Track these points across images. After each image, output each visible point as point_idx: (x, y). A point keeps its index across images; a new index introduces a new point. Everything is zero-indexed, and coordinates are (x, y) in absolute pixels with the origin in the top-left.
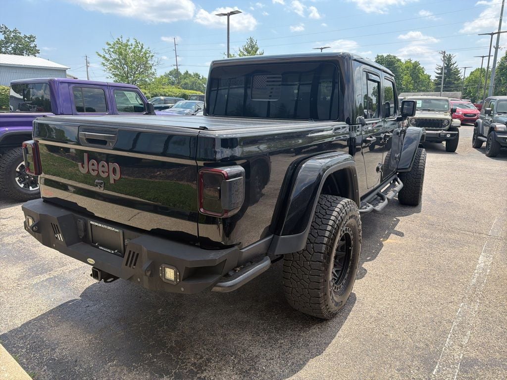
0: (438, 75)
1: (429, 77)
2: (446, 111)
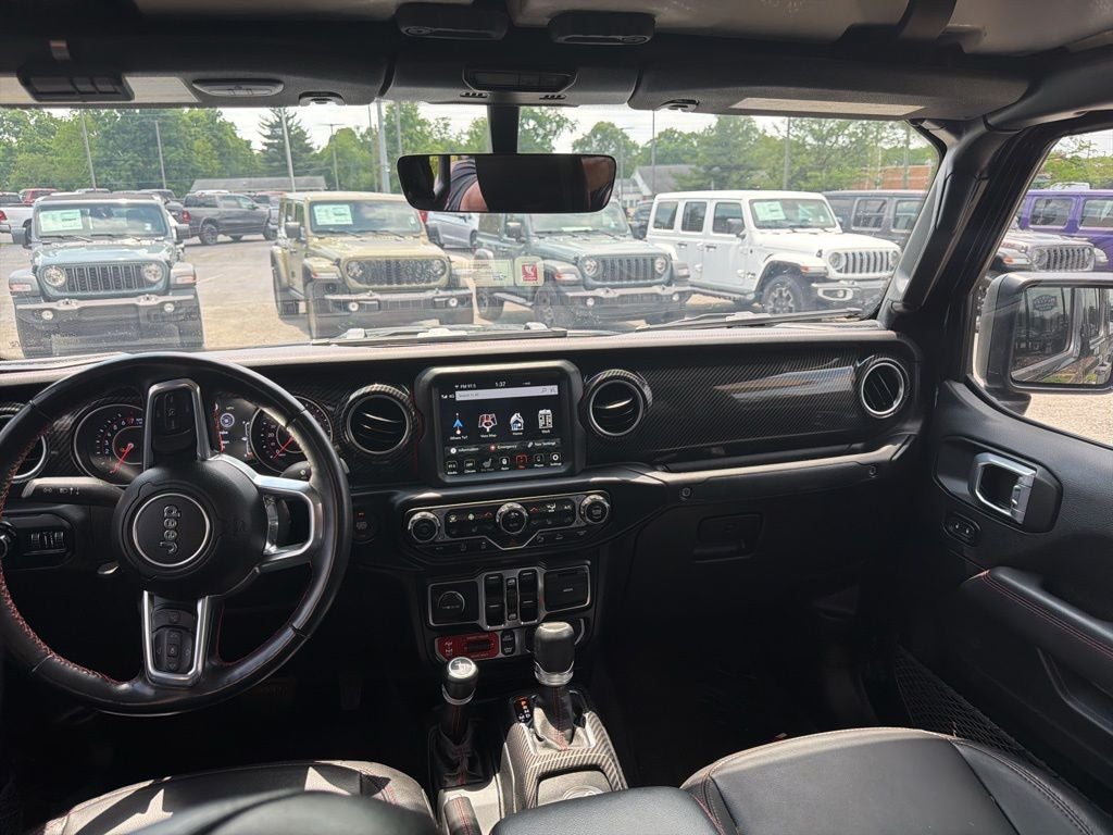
0: (267, 141)
1: (248, 143)
2: (415, 232)
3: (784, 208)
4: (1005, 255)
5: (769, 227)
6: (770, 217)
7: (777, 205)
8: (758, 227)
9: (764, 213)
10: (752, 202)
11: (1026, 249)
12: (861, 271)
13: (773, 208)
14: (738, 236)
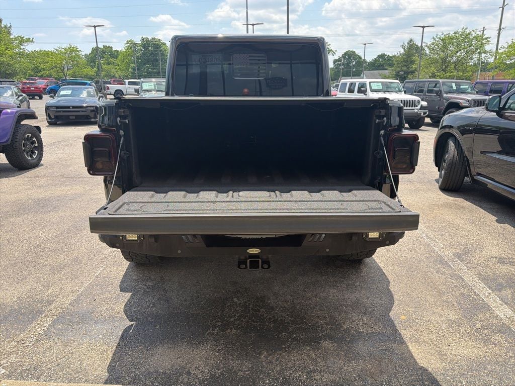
3: (382, 85)
4: (461, 103)
5: (376, 92)
6: (376, 88)
7: (380, 84)
8: (371, 91)
9: (374, 87)
10: (370, 83)
11: (469, 100)
12: (409, 107)
13: (378, 85)
14: (364, 94)
